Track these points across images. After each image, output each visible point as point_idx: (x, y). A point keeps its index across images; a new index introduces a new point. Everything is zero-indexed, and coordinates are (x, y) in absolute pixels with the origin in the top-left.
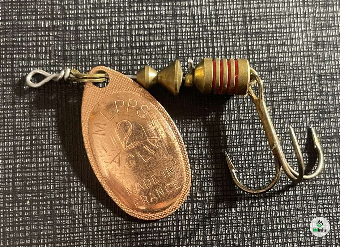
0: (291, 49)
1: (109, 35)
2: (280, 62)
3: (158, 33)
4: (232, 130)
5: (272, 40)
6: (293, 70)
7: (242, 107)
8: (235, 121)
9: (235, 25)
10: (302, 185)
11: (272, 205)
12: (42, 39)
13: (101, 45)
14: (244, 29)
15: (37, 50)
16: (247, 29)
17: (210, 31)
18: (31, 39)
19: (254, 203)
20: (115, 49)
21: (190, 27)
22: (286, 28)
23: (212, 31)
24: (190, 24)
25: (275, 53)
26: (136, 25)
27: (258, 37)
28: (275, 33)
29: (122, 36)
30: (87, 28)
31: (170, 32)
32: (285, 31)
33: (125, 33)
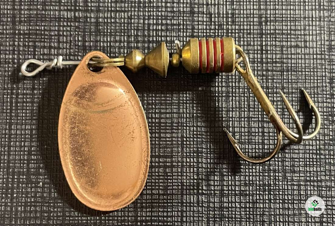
0: (305, 51)
1: (128, 28)
2: (293, 64)
3: (175, 29)
4: (242, 127)
5: (286, 41)
6: (305, 71)
7: (253, 105)
8: (245, 118)
9: (250, 25)
10: (307, 185)
11: (276, 203)
12: (64, 29)
13: (119, 38)
14: (259, 30)
15: (59, 39)
16: (262, 29)
17: (225, 30)
18: (53, 28)
19: (258, 200)
20: (133, 42)
21: (206, 25)
22: (301, 30)
23: (228, 30)
24: (207, 22)
25: (288, 54)
26: (154, 21)
27: (273, 38)
28: (290, 35)
29: (140, 30)
30: (107, 20)
31: (187, 29)
32: (299, 33)
33: (144, 27)
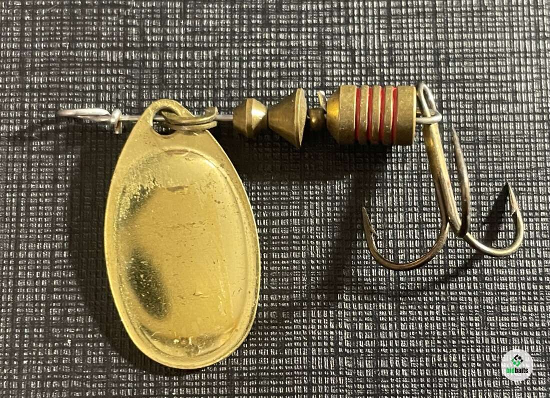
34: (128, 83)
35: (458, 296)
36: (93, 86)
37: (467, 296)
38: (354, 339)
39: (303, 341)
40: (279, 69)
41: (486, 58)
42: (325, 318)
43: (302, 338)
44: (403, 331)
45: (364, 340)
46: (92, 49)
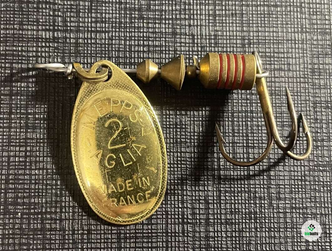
34: (56, 52)
35: (255, 188)
36: (34, 53)
37: (261, 188)
38: (194, 214)
39: (163, 214)
40: (149, 46)
41: (272, 43)
42: (176, 201)
43: (162, 213)
44: (223, 209)
45: (199, 214)
46: (34, 30)
